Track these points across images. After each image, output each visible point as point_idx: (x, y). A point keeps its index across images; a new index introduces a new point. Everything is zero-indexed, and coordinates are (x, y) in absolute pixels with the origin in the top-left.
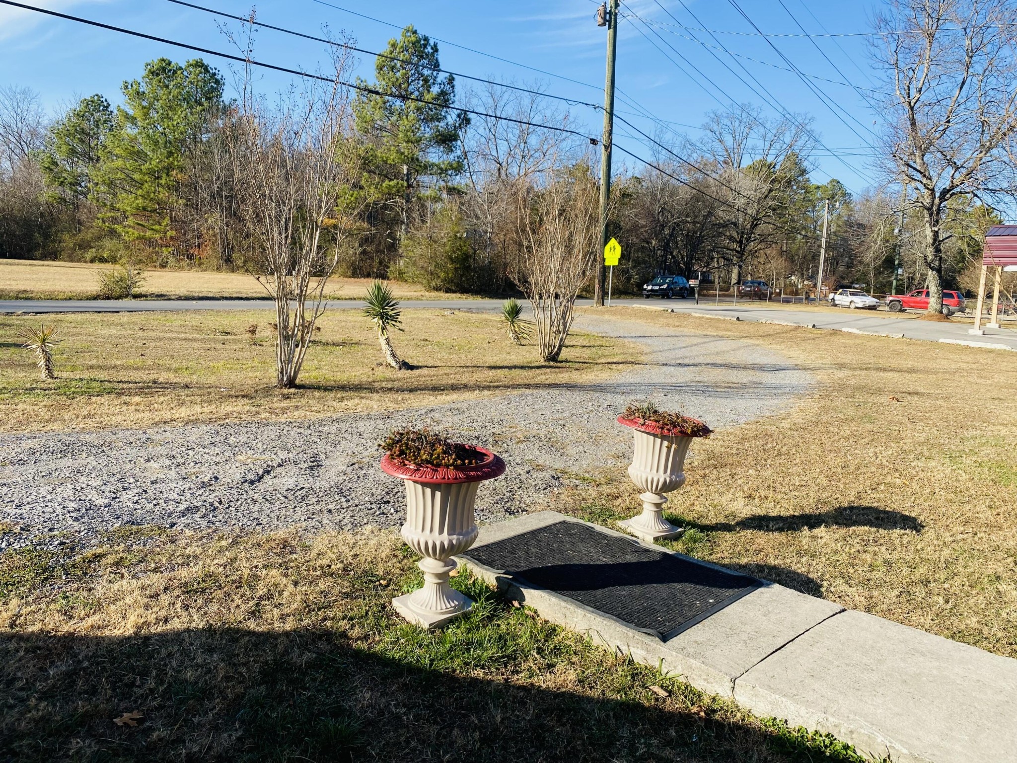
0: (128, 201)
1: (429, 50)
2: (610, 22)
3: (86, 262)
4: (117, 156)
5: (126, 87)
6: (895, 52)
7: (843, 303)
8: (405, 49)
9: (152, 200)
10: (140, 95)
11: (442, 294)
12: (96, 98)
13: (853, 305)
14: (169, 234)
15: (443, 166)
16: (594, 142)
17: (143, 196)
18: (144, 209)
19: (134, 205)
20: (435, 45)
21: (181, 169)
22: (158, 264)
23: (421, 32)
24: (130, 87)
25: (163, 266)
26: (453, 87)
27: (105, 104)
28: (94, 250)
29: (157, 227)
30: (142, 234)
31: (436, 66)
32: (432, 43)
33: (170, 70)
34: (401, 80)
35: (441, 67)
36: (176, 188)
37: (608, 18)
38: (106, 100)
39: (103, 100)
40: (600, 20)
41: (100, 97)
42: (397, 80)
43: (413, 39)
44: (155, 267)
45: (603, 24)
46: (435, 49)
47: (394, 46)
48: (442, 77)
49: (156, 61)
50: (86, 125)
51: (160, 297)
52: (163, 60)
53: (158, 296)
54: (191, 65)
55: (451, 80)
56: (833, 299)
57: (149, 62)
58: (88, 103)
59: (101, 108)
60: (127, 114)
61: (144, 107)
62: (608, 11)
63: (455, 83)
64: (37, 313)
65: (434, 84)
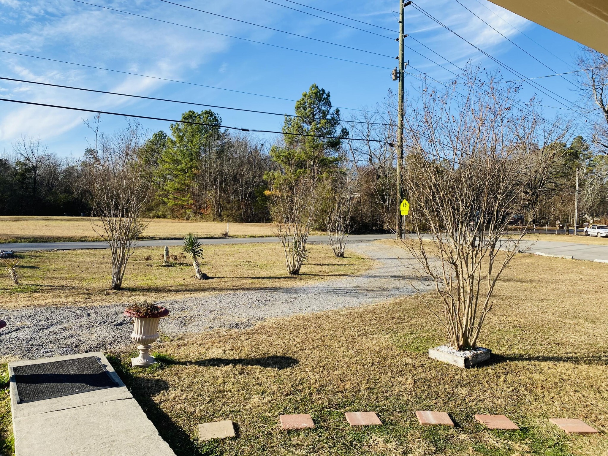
0: (170, 186)
1: (325, 96)
2: (399, 77)
3: (151, 218)
4: (167, 162)
5: (172, 127)
6: (592, 78)
7: (593, 234)
8: (310, 97)
9: (183, 184)
10: (178, 130)
11: (319, 233)
12: (160, 132)
13: (599, 235)
14: (190, 202)
15: (331, 159)
16: (391, 145)
17: (178, 183)
18: (178, 189)
19: (173, 188)
20: (329, 93)
21: (196, 167)
22: (185, 218)
23: (320, 88)
24: (174, 126)
25: (188, 219)
26: (339, 115)
27: (164, 135)
28: (155, 211)
29: (184, 199)
30: (176, 202)
31: (329, 104)
32: (327, 92)
33: (194, 117)
34: (308, 114)
35: (332, 105)
36: (194, 177)
37: (398, 75)
38: (165, 133)
39: (164, 133)
40: (394, 77)
41: (162, 132)
42: (306, 114)
43: (315, 91)
44: (184, 220)
45: (396, 79)
46: (328, 95)
47: (305, 96)
48: (332, 110)
49: (187, 112)
50: (154, 147)
51: (153, 238)
52: (191, 111)
53: (151, 238)
54: (204, 113)
55: (337, 111)
56: (586, 231)
57: (184, 113)
58: (155, 136)
59: (163, 138)
60: (172, 140)
61: (180, 136)
62: (398, 72)
63: (340, 113)
64: (64, 250)
65: (328, 114)
